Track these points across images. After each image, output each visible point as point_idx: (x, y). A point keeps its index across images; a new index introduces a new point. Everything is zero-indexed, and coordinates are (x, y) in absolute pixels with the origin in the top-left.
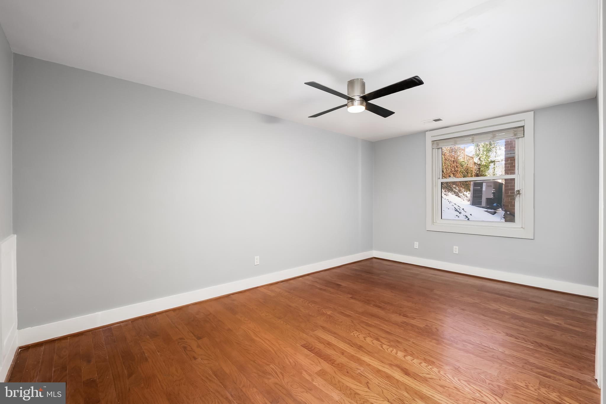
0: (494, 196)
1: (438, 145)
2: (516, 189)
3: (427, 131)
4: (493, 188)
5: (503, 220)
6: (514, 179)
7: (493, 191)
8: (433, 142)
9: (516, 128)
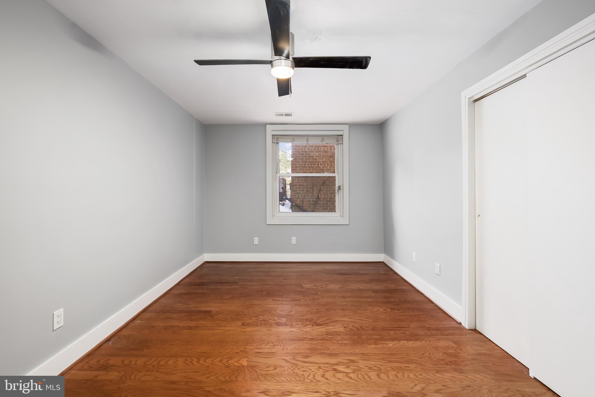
0: (283, 190)
1: (278, 139)
2: (337, 185)
3: (267, 124)
4: (283, 184)
5: (291, 211)
6: (334, 178)
7: (282, 187)
8: (273, 136)
9: (337, 135)
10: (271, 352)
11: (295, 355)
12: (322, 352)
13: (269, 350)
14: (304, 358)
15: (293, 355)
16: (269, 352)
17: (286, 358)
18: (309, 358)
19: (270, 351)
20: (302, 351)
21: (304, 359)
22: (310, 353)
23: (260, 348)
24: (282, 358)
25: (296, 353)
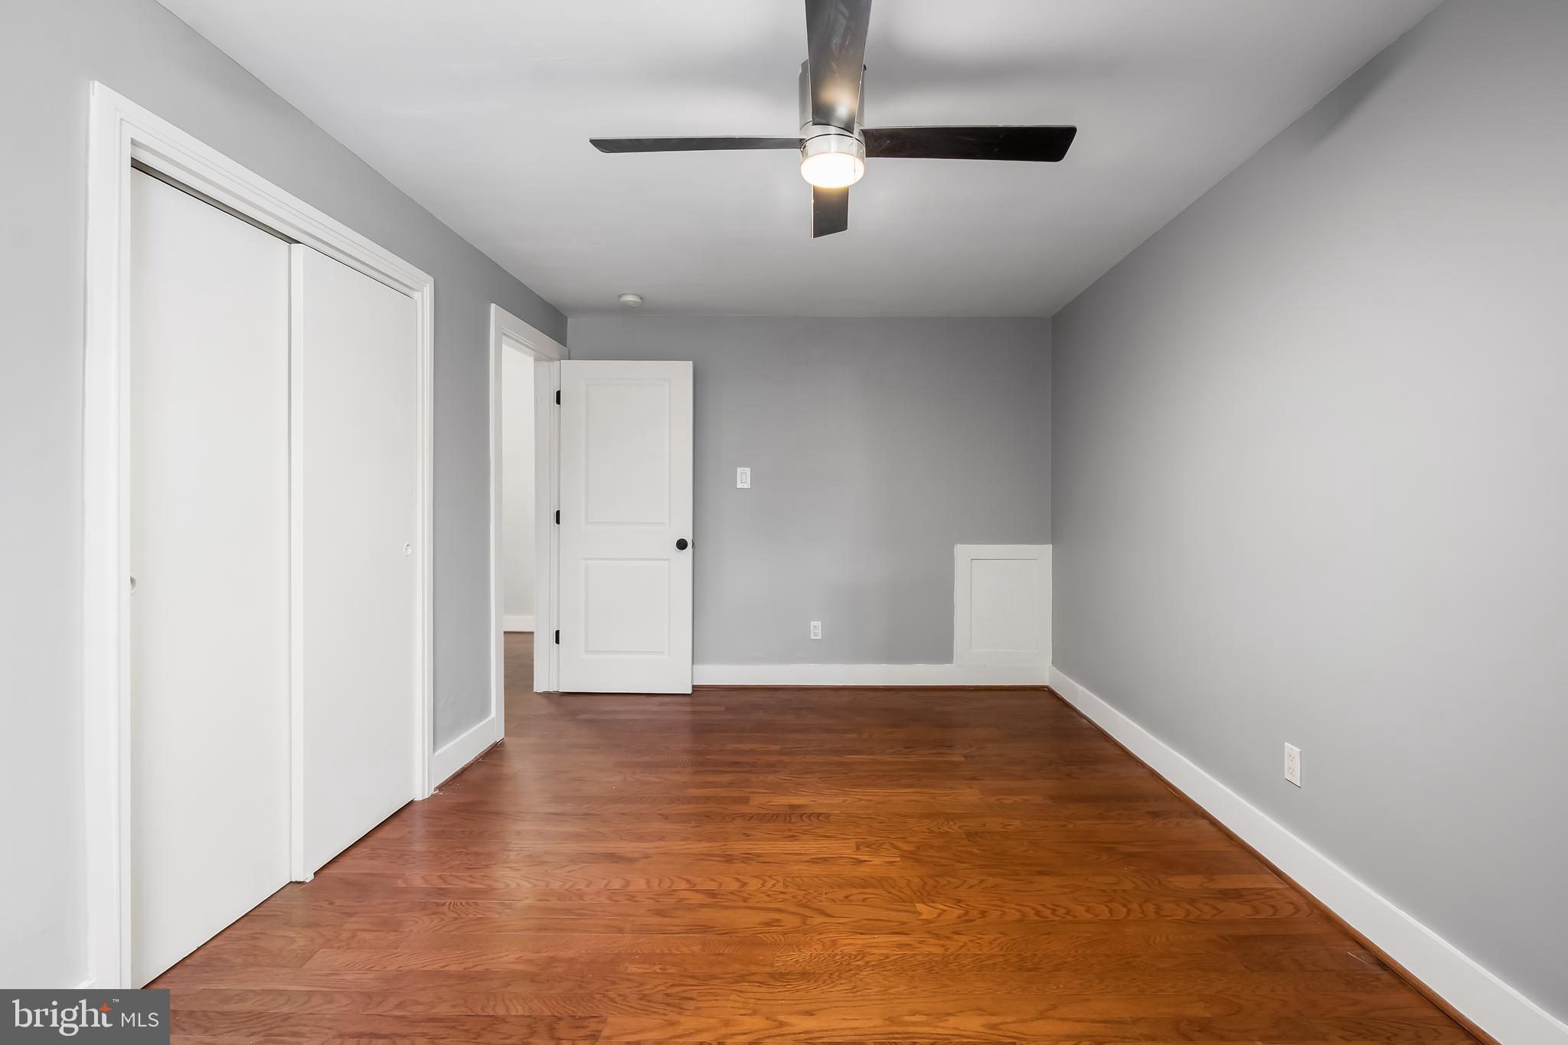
10: (866, 934)
11: (800, 927)
12: (725, 938)
13: (873, 940)
14: (778, 920)
15: (807, 927)
16: (872, 936)
17: (823, 919)
18: (766, 921)
19: (867, 937)
20: (782, 938)
21: (778, 918)
22: (760, 934)
23: (901, 946)
24: (833, 920)
25: (798, 932)
